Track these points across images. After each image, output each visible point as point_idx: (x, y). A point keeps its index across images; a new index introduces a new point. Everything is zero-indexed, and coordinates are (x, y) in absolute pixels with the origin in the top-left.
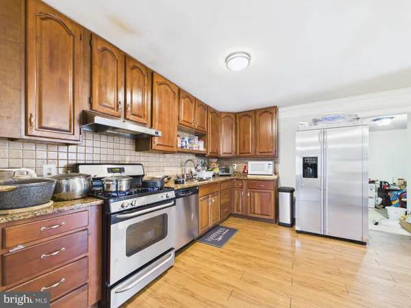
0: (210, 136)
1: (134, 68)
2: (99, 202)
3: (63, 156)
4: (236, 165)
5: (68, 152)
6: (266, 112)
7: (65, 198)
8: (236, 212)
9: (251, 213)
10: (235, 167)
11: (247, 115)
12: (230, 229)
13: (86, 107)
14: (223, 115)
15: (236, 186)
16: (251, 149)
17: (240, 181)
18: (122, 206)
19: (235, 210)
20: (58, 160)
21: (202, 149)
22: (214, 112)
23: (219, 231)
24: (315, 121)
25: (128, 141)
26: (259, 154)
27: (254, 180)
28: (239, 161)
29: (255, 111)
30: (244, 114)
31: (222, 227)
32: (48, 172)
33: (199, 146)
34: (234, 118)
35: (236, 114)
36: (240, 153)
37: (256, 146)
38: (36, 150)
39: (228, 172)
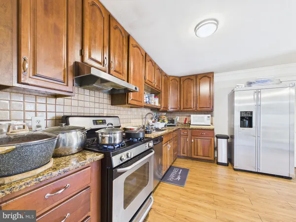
0: (163, 94)
1: (116, 28)
2: (101, 156)
3: (51, 108)
4: (178, 117)
5: (56, 104)
6: (205, 76)
7: (63, 154)
8: (182, 154)
9: (195, 155)
10: (178, 119)
11: (189, 79)
12: (183, 169)
13: (78, 59)
14: (171, 78)
15: (183, 134)
16: (192, 105)
17: (186, 130)
18: (121, 159)
19: (182, 153)
20: (46, 112)
21: (157, 104)
22: (166, 75)
23: (175, 171)
24: (250, 84)
25: (106, 96)
26: (199, 109)
27: (198, 129)
28: (181, 115)
29: (196, 76)
30: (187, 77)
31: (176, 167)
32: (38, 124)
33: (155, 102)
34: (179, 81)
35: (180, 78)
36: (183, 108)
37: (197, 103)
38: (24, 102)
39: (173, 123)
